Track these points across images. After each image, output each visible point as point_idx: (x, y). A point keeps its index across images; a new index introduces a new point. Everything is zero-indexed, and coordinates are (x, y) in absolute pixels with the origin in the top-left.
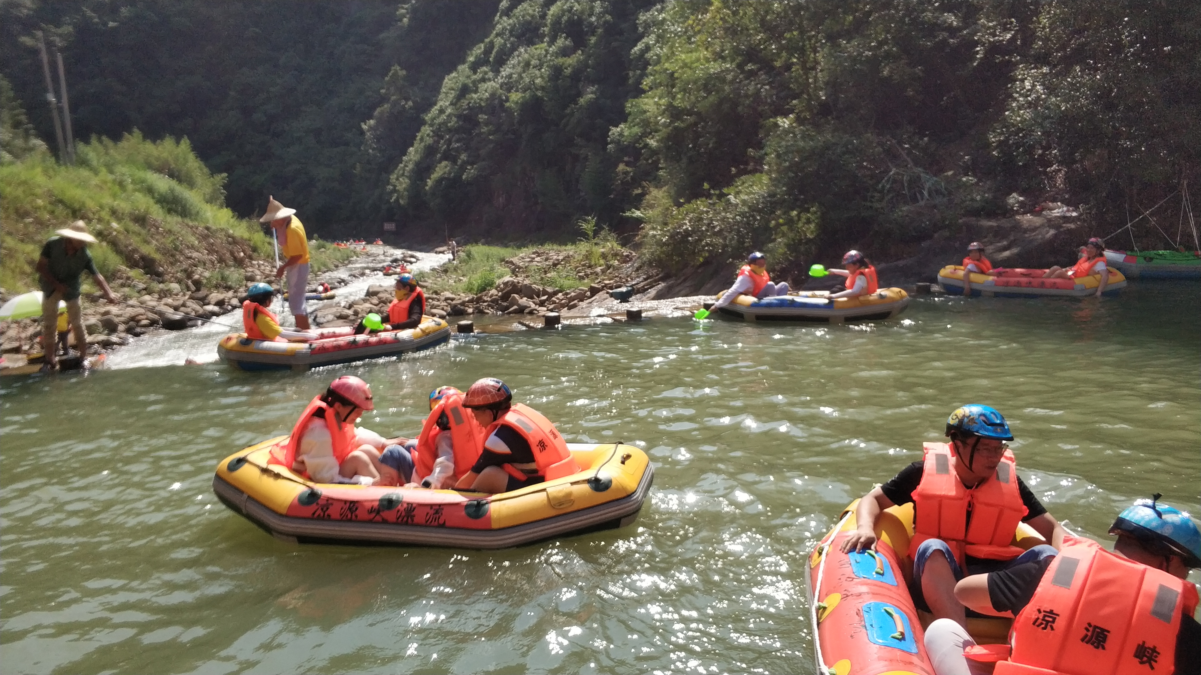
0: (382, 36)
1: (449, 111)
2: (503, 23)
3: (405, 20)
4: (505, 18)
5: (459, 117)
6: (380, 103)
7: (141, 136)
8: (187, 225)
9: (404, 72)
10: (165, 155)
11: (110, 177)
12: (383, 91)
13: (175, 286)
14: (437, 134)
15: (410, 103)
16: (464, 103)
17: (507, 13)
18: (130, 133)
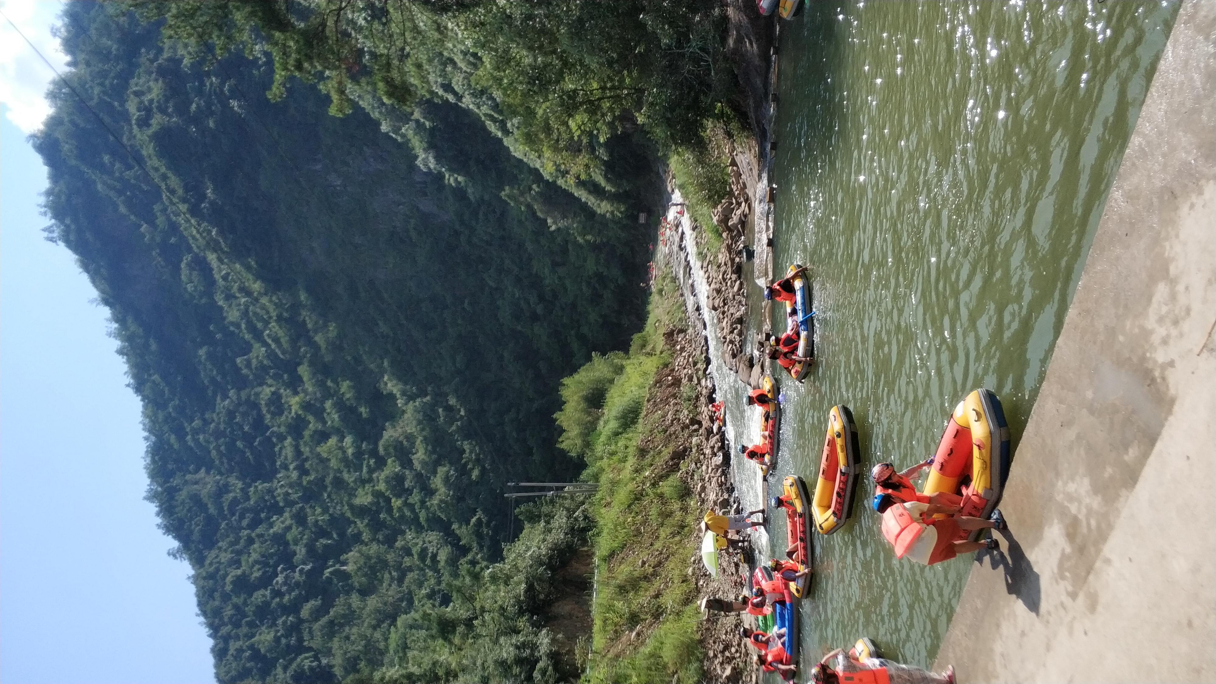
0: (472, 198)
3: (460, 179)
4: (464, 100)
6: (534, 213)
7: (559, 413)
8: (646, 416)
9: (507, 188)
10: (574, 396)
12: (523, 208)
13: (694, 440)
15: (534, 186)
17: (459, 98)
18: (556, 420)
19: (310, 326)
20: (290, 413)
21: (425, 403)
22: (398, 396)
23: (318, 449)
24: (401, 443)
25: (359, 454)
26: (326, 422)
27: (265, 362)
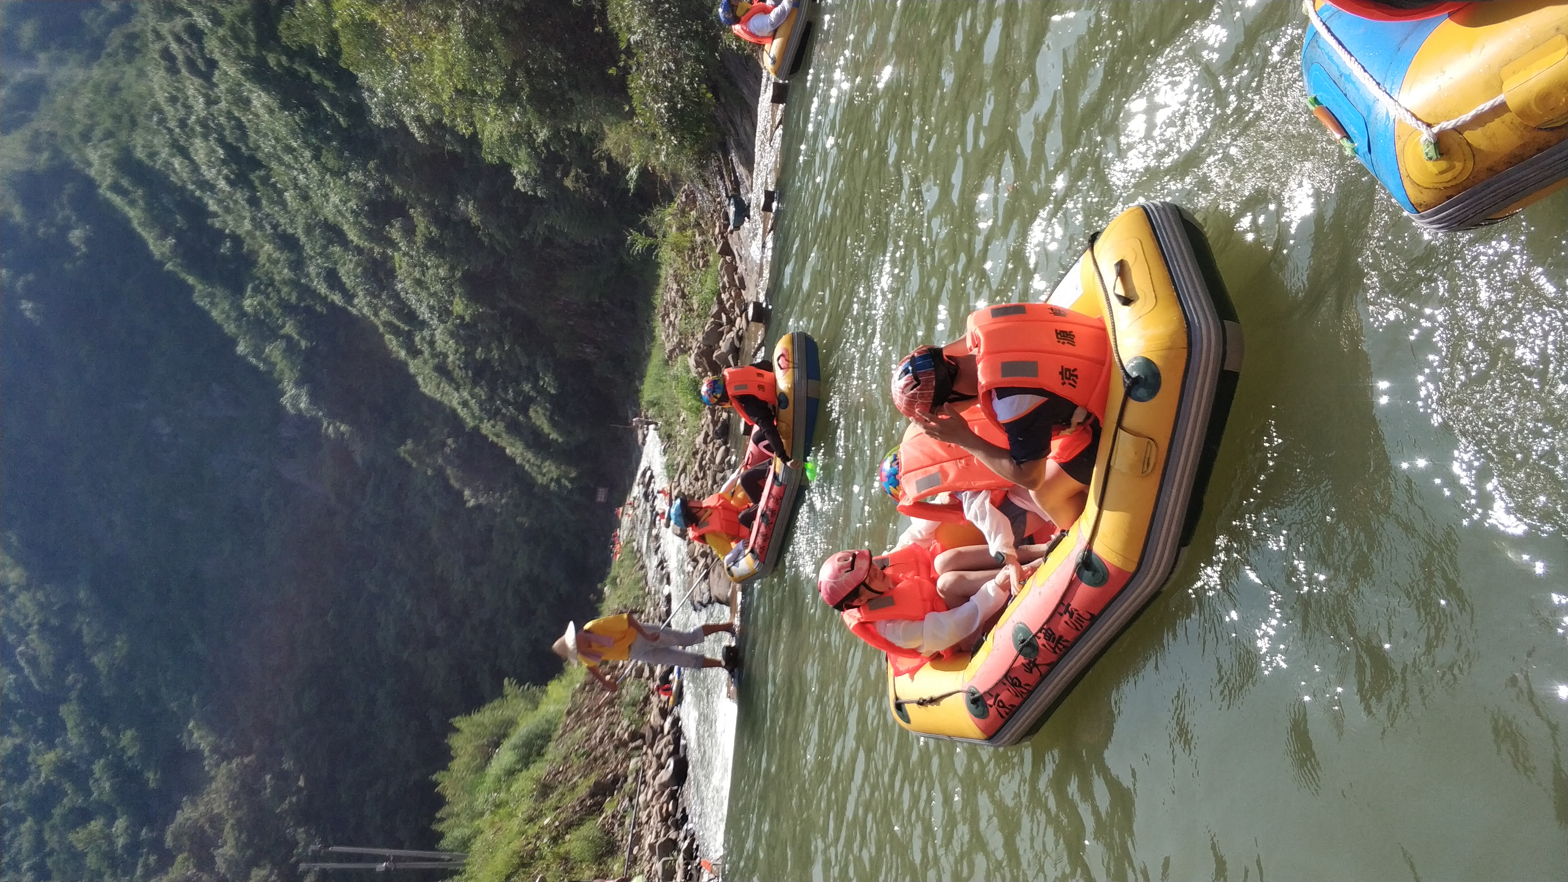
0: (359, 460)
1: (466, 394)
2: (361, 305)
3: (343, 428)
4: (356, 301)
5: (475, 383)
6: (446, 480)
7: (442, 773)
8: (562, 735)
9: (409, 442)
10: (470, 748)
11: (487, 816)
12: (430, 472)
13: (633, 763)
14: (494, 414)
15: (450, 441)
16: (458, 373)
17: (349, 297)
18: (437, 784)
19: (87, 639)
20: (38, 779)
21: (246, 766)
22: (206, 753)
23: (71, 837)
24: (202, 827)
25: (133, 847)
26: (90, 793)
27: (12, 697)
